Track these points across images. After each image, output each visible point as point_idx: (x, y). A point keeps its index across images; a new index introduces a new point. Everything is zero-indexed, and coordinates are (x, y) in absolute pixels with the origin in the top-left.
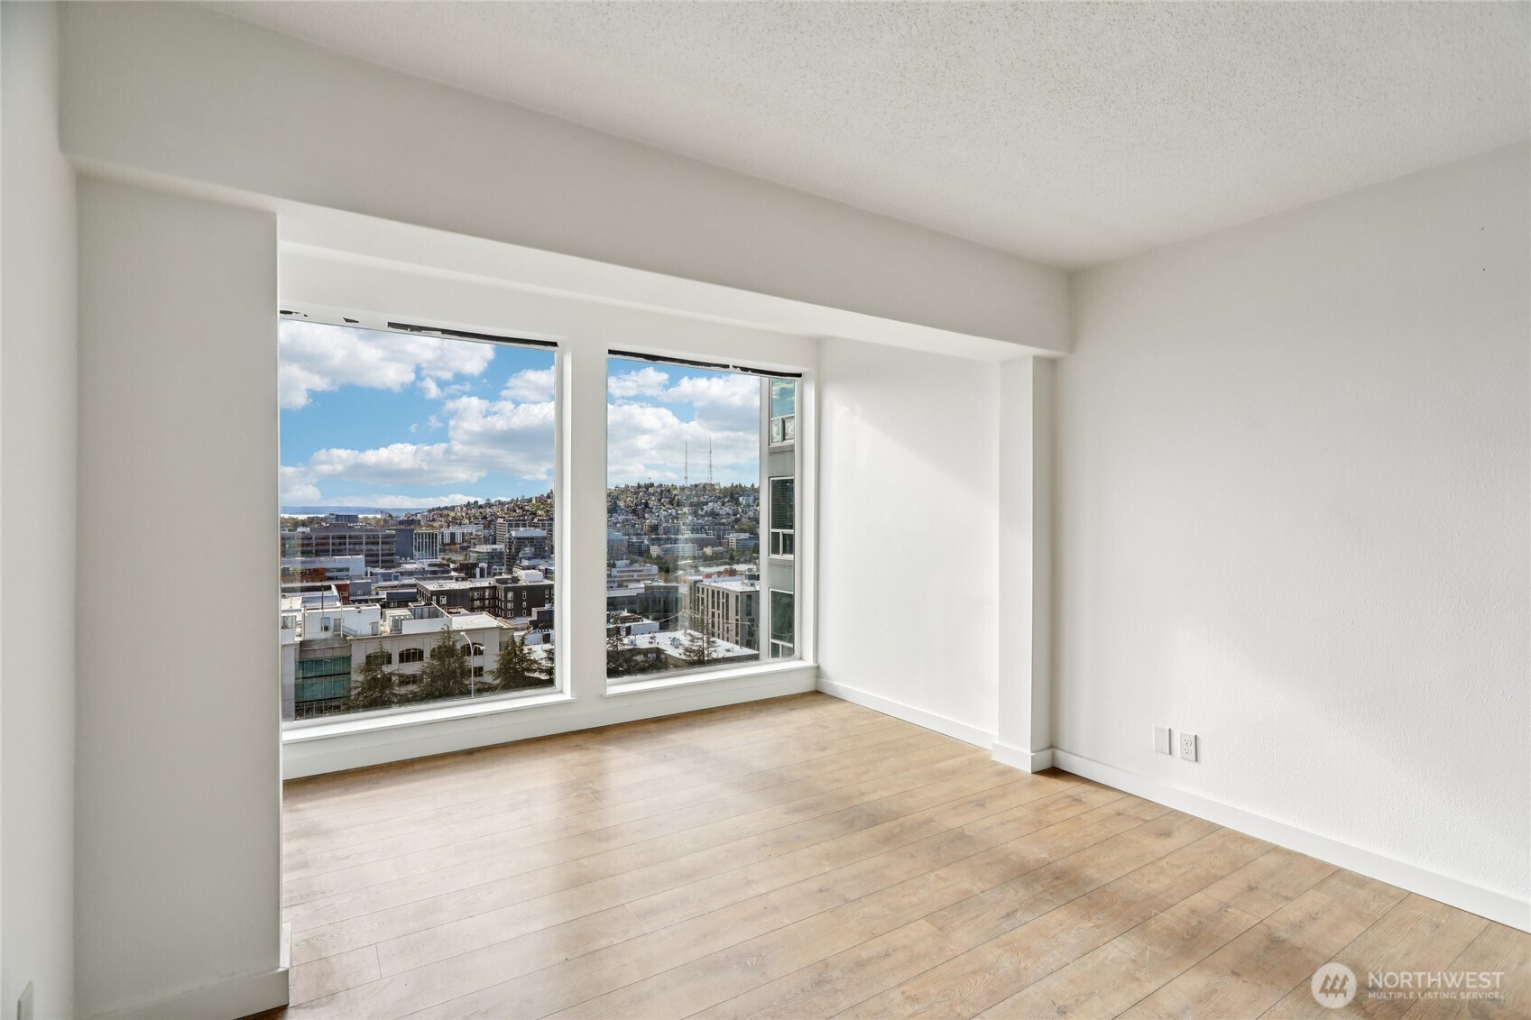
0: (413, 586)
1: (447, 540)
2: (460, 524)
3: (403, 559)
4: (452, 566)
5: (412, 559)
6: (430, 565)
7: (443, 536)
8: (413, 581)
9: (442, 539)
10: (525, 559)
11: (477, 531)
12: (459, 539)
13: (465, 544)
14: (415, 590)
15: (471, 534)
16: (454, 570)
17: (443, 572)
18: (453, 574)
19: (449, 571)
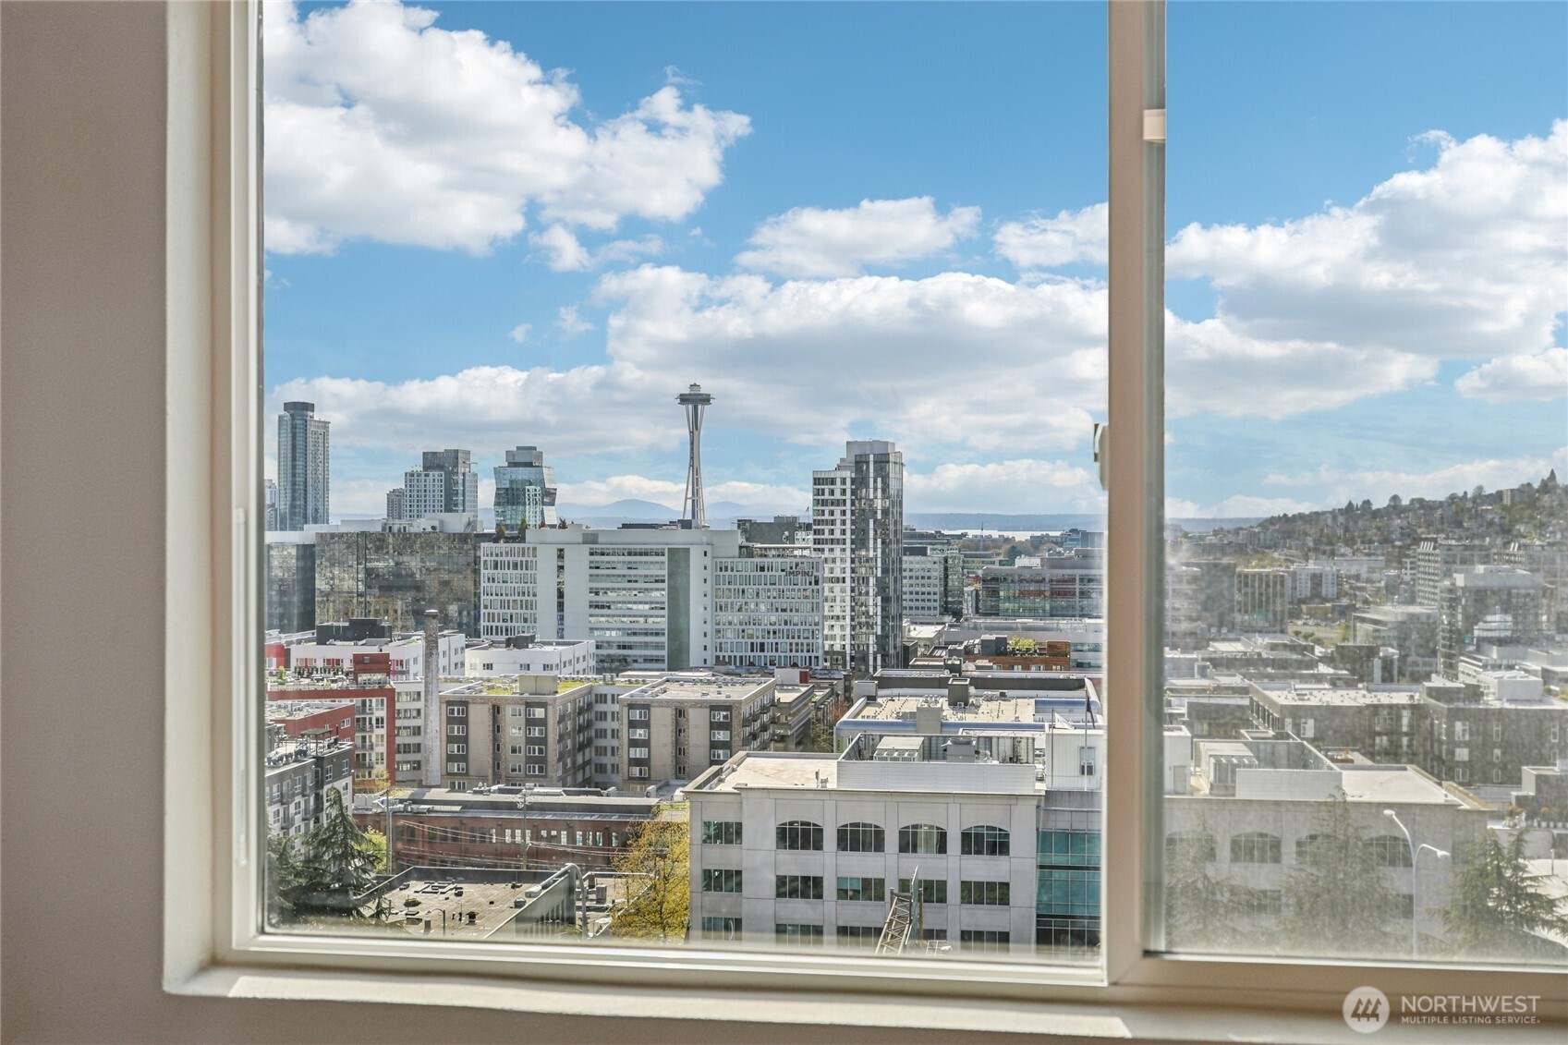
0: (1243, 691)
1: (1305, 589)
2: (1333, 554)
3: (1214, 630)
4: (1318, 651)
5: (1232, 629)
6: (1273, 647)
7: (1294, 580)
8: (1237, 680)
9: (1294, 588)
11: (1371, 570)
12: (1328, 589)
13: (1345, 601)
14: (1246, 702)
15: (1357, 577)
16: (1322, 659)
17: (1301, 664)
18: (1323, 669)
19: (1312, 664)
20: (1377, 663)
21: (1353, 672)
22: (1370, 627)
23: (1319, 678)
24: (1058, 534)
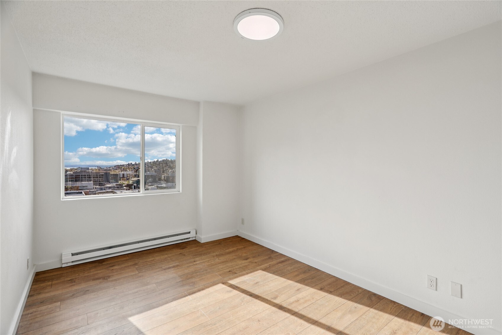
2: (126, 171)
3: (106, 183)
5: (109, 182)
6: (116, 185)
7: (120, 175)
8: (110, 190)
9: (120, 176)
10: (150, 182)
11: (132, 173)
12: (125, 176)
13: (128, 178)
15: (130, 174)
16: (125, 186)
17: (121, 187)
18: (125, 188)
19: (123, 187)
20: (133, 186)
21: (129, 188)
22: (132, 181)
23: (124, 189)
24: (76, 168)
